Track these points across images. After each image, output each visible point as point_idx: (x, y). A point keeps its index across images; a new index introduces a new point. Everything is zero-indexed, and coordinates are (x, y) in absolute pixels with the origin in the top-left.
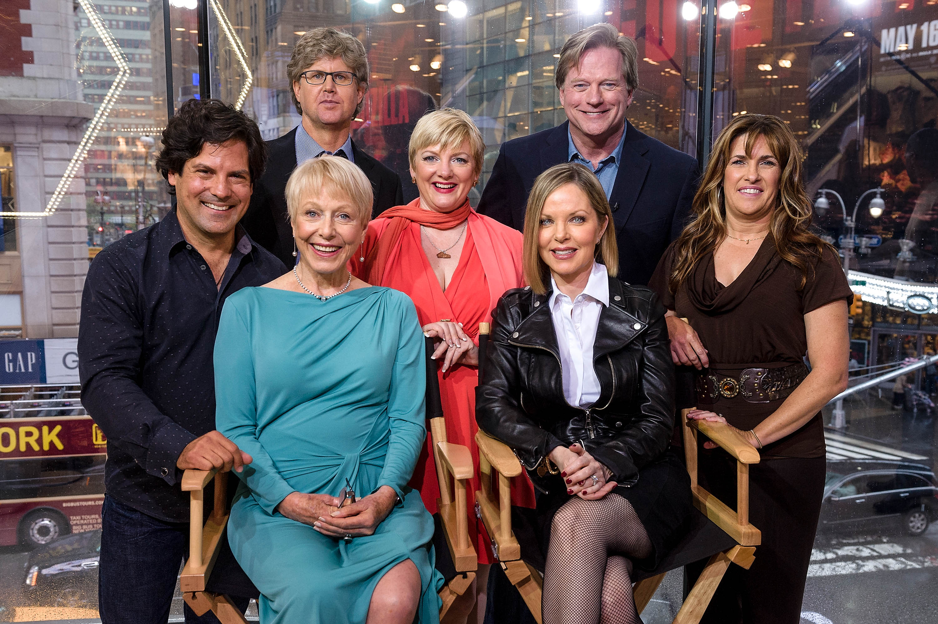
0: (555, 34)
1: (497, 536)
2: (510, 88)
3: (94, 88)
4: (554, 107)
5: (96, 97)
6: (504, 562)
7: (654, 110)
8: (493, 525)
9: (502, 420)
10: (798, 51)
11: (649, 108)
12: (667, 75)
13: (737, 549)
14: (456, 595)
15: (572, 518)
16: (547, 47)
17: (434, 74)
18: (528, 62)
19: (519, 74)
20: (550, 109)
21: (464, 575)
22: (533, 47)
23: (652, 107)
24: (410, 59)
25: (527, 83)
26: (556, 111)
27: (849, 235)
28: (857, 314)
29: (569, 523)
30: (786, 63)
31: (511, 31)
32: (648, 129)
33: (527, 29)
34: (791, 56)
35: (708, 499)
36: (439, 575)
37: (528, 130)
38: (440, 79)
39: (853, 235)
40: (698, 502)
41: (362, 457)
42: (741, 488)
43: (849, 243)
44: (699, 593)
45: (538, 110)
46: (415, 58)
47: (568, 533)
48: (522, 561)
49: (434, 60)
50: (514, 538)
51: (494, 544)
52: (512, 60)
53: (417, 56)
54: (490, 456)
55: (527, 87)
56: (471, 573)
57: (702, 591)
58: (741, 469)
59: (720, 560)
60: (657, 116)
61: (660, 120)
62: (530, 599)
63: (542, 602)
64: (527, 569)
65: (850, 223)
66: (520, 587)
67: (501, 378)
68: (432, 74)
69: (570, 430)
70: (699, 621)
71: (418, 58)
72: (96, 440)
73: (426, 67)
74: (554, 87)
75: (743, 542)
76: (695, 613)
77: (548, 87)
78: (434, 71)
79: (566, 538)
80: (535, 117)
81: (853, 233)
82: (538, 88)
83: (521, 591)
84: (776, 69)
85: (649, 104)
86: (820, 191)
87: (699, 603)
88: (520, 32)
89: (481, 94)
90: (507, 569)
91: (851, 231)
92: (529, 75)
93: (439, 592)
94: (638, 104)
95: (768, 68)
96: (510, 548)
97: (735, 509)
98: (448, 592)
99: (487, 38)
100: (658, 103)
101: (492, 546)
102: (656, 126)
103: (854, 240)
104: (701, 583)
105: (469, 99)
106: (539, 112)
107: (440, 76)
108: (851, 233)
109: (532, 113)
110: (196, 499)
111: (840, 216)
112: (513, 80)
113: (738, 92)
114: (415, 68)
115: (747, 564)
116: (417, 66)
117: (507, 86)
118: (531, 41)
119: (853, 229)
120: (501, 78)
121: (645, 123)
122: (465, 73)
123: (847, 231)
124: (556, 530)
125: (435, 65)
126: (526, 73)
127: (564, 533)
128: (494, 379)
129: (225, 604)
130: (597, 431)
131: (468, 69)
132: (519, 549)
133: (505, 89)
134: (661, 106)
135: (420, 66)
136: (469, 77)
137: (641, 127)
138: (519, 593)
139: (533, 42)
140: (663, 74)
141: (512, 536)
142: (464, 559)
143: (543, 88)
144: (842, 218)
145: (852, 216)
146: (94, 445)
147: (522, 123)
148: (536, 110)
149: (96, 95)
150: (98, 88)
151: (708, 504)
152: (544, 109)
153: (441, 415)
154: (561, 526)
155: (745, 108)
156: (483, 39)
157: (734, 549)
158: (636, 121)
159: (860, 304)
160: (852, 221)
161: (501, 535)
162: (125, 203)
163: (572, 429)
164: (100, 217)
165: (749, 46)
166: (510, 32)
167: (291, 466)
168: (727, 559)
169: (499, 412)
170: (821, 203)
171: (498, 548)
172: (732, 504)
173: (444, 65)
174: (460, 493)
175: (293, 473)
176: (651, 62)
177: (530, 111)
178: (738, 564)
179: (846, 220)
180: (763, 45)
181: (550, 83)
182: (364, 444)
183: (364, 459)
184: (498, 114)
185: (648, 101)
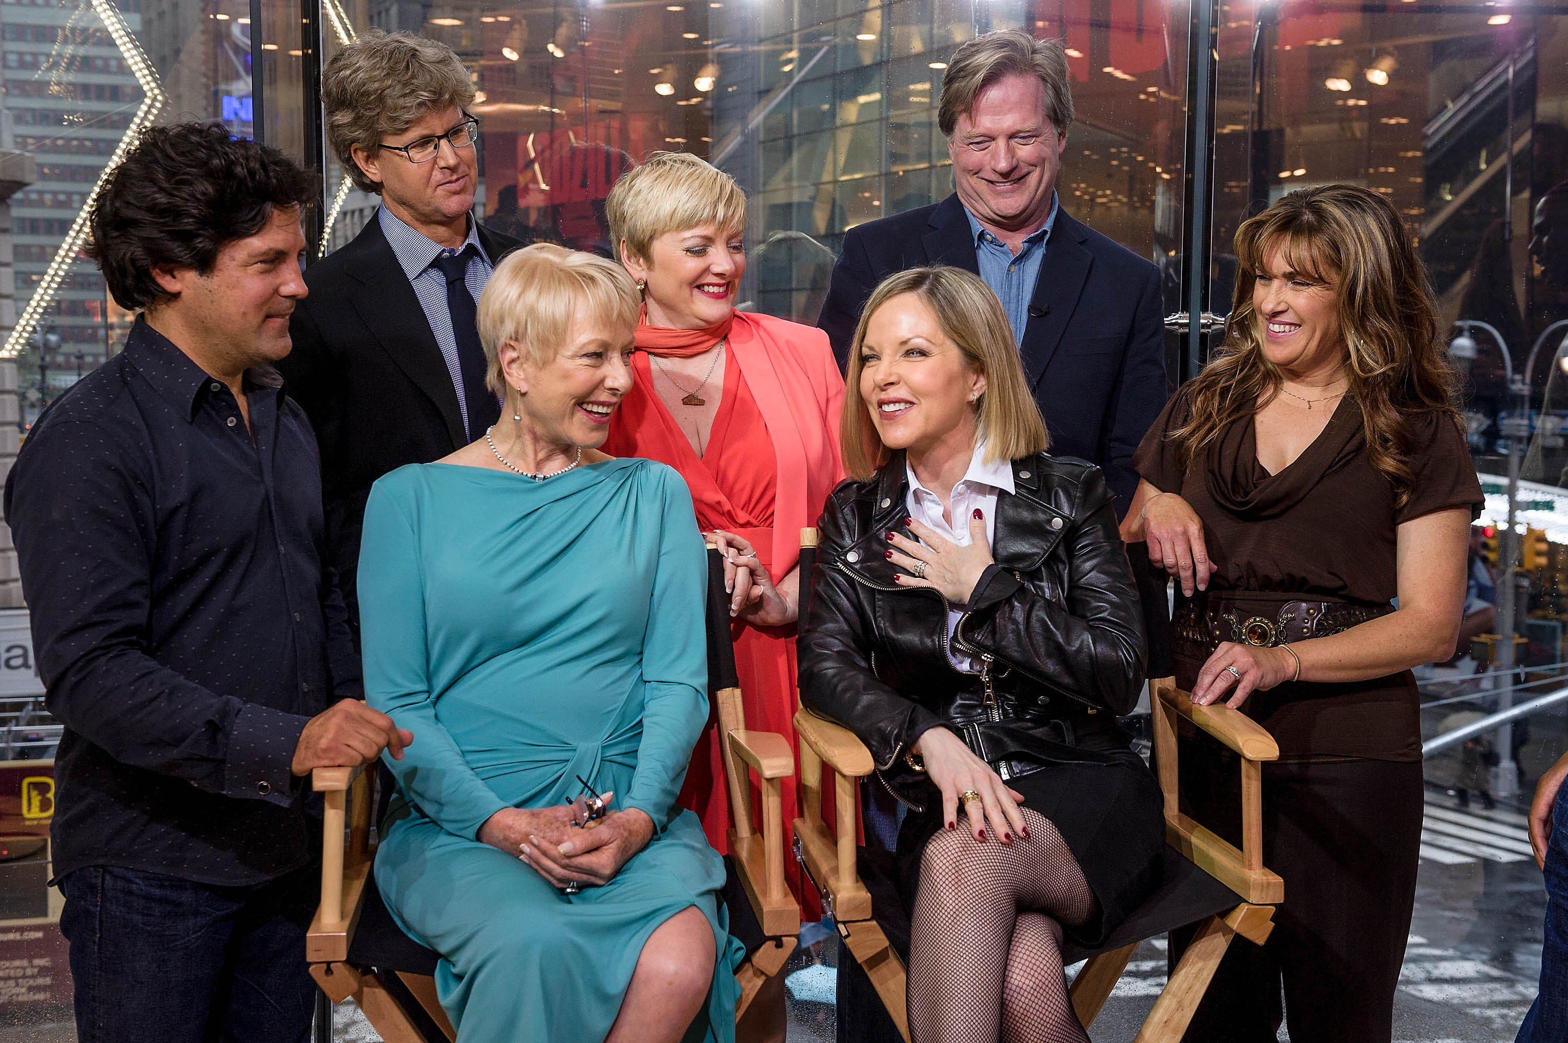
0: (932, 22)
1: (832, 882)
2: (844, 126)
3: (27, 123)
4: (930, 161)
5: (30, 141)
6: (844, 923)
7: (1126, 168)
8: (824, 867)
9: (839, 688)
10: (1402, 53)
11: (1115, 163)
12: (1152, 100)
13: (1243, 909)
14: (763, 978)
15: (957, 850)
16: (917, 46)
17: (699, 99)
18: (879, 79)
19: (863, 99)
20: (922, 166)
21: (778, 941)
22: (890, 48)
23: (1123, 162)
24: (655, 71)
25: (877, 116)
26: (934, 171)
27: (1518, 411)
28: (1539, 568)
29: (952, 857)
30: (1378, 77)
31: (848, 16)
32: (1116, 204)
33: (878, 12)
34: (1388, 63)
35: (1194, 833)
36: (737, 943)
37: (878, 207)
38: (708, 109)
39: (1527, 411)
40: (1178, 837)
41: (605, 750)
42: (1249, 805)
43: (1519, 425)
44: (1179, 988)
45: (900, 169)
46: (665, 69)
47: (950, 873)
48: (874, 923)
49: (701, 73)
50: (861, 884)
51: (827, 895)
52: (847, 72)
53: (669, 66)
54: (821, 744)
55: (877, 123)
56: (789, 939)
57: (1185, 986)
58: (1247, 771)
59: (1215, 932)
60: (1132, 177)
61: (1138, 186)
62: (888, 990)
63: (907, 995)
64: (882, 936)
65: (1521, 386)
66: (870, 969)
67: (837, 621)
68: (694, 101)
69: (958, 707)
70: (1179, 1037)
71: (671, 71)
72: (29, 809)
73: (685, 88)
74: (930, 124)
75: (1254, 897)
76: (1172, 1024)
77: (919, 124)
78: (698, 94)
79: (947, 882)
80: (891, 181)
81: (1527, 406)
82: (900, 127)
83: (873, 977)
84: (1361, 86)
85: (1116, 156)
86: (1458, 323)
87: (1180, 1006)
88: (863, 17)
89: (789, 138)
90: (849, 935)
91: (1523, 403)
92: (880, 102)
93: (736, 971)
94: (1095, 157)
95: (1342, 85)
96: (854, 898)
97: (1240, 846)
98: (750, 973)
99: (800, 30)
100: (1134, 155)
101: (824, 901)
102: (1130, 197)
103: (1530, 419)
104: (1183, 972)
105: (764, 149)
106: (901, 173)
107: (709, 104)
108: (1522, 408)
109: (888, 174)
110: (333, 807)
111: (1500, 372)
112: (850, 112)
113: (1289, 131)
114: (664, 89)
115: (1260, 935)
116: (669, 85)
117: (838, 122)
118: (885, 35)
119: (1527, 399)
120: (826, 107)
121: (1108, 192)
122: (756, 96)
123: (1513, 403)
124: (929, 869)
125: (704, 83)
126: (876, 96)
127: (944, 873)
128: (825, 622)
129: (377, 990)
130: (1004, 710)
131: (762, 87)
132: (870, 901)
133: (834, 129)
134: (1140, 158)
135: (674, 86)
136: (764, 108)
137: (1099, 200)
138: (869, 980)
139: (890, 38)
140: (1142, 97)
141: (857, 881)
142: (779, 914)
143: (908, 126)
144: (1504, 378)
145: (1522, 372)
146: (25, 819)
147: (867, 195)
148: (894, 169)
149: (30, 137)
150: (35, 123)
151: (1195, 840)
152: (910, 168)
153: (736, 685)
154: (938, 862)
155: (1303, 163)
156: (793, 32)
157: (1237, 910)
158: (1091, 190)
159: (1543, 547)
160: (1523, 383)
161: (838, 879)
162: (85, 348)
163: (961, 705)
164: (39, 377)
165: (1311, 42)
166: (843, 17)
167: (486, 760)
168: (1227, 930)
169: (834, 676)
170: (1463, 348)
171: (835, 900)
172: (1235, 837)
173: (718, 84)
174: (770, 803)
175: (489, 770)
176: (1119, 74)
177: (884, 171)
178: (1244, 935)
179: (1513, 381)
180: (1336, 42)
181: (923, 117)
182: (609, 729)
183: (609, 753)
184: (820, 176)
185: (1113, 150)
